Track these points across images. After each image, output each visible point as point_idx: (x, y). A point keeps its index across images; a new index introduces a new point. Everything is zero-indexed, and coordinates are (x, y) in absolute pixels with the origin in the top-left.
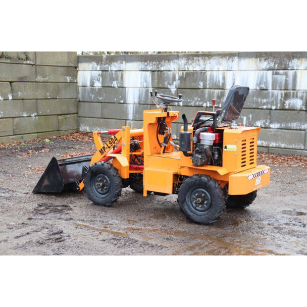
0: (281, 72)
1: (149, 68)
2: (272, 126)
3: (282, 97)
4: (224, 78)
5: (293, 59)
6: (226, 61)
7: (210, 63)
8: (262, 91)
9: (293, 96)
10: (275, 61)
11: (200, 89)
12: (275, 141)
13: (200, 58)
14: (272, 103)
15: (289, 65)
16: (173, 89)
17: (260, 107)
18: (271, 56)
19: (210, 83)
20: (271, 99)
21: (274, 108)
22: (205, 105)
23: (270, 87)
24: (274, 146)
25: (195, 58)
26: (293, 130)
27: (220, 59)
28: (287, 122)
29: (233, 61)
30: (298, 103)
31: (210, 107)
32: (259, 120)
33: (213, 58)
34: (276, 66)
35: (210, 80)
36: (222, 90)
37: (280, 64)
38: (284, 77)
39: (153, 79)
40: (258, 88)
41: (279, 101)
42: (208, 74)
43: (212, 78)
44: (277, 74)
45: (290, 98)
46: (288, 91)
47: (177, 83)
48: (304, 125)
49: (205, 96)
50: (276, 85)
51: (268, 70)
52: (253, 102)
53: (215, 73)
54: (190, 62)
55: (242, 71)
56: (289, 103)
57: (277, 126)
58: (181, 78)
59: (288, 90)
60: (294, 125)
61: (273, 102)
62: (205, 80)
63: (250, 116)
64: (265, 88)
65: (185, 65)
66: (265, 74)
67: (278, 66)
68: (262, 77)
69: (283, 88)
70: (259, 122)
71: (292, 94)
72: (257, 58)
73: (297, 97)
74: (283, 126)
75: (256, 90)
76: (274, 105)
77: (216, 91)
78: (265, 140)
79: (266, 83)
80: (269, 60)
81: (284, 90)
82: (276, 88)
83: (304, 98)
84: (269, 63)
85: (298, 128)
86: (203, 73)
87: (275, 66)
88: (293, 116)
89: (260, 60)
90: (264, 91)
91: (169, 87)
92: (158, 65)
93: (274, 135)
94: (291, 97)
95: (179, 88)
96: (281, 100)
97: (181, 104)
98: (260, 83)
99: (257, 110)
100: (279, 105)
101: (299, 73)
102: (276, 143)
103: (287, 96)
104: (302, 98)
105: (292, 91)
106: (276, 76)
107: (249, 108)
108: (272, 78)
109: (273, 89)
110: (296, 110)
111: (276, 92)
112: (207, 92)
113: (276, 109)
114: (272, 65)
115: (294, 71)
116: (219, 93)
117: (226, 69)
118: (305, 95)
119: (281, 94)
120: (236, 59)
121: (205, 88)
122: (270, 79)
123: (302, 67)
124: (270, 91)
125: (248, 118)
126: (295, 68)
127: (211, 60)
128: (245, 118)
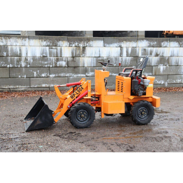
0: (54, 47)
2: (51, 76)
3: (55, 60)
4: (20, 50)
5: (59, 41)
6: (21, 40)
7: (10, 41)
8: (44, 58)
9: (61, 60)
10: (50, 42)
11: (4, 56)
12: (53, 83)
13: (3, 38)
14: (50, 64)
15: (57, 44)
17: (44, 66)
18: (48, 39)
19: (11, 53)
20: (49, 62)
21: (51, 66)
22: (8, 66)
23: (48, 56)
24: (53, 86)
26: (62, 77)
27: (17, 39)
28: (58, 73)
29: (25, 41)
30: (64, 64)
31: (12, 67)
32: (43, 73)
33: (12, 38)
35: (11, 51)
36: (19, 57)
37: (53, 43)
38: (55, 50)
40: (42, 56)
41: (54, 63)
42: (9, 48)
43: (12, 50)
44: (52, 48)
48: (67, 74)
49: (8, 61)
50: (52, 54)
51: (46, 46)
52: (40, 64)
53: (14, 48)
55: (32, 47)
56: (59, 64)
57: (54, 75)
59: (58, 57)
60: (62, 75)
61: (50, 63)
62: (7, 51)
63: (38, 71)
64: (46, 56)
66: (45, 48)
67: (52, 44)
68: (43, 50)
69: (55, 56)
70: (44, 74)
72: (40, 39)
73: (63, 60)
74: (57, 75)
75: (41, 57)
76: (51, 65)
77: (16, 58)
78: (47, 84)
79: (46, 53)
80: (47, 41)
82: (52, 56)
83: (66, 61)
84: (47, 43)
85: (64, 76)
86: (5, 47)
87: (50, 44)
88: (61, 70)
89: (42, 41)
90: (45, 58)
93: (52, 80)
96: (55, 62)
98: (43, 53)
99: (42, 68)
100: (54, 65)
101: (63, 48)
103: (58, 60)
104: (65, 61)
105: (60, 58)
106: (51, 50)
107: (37, 67)
108: (49, 50)
109: (50, 56)
110: (63, 67)
111: (52, 58)
112: (9, 59)
113: (52, 67)
114: (49, 43)
115: (60, 47)
116: (17, 59)
117: (21, 45)
118: (66, 59)
119: (55, 59)
120: (27, 39)
121: (7, 56)
122: (48, 51)
123: (64, 45)
124: (49, 57)
125: (37, 73)
126: (61, 46)
127: (11, 40)
128: (35, 73)
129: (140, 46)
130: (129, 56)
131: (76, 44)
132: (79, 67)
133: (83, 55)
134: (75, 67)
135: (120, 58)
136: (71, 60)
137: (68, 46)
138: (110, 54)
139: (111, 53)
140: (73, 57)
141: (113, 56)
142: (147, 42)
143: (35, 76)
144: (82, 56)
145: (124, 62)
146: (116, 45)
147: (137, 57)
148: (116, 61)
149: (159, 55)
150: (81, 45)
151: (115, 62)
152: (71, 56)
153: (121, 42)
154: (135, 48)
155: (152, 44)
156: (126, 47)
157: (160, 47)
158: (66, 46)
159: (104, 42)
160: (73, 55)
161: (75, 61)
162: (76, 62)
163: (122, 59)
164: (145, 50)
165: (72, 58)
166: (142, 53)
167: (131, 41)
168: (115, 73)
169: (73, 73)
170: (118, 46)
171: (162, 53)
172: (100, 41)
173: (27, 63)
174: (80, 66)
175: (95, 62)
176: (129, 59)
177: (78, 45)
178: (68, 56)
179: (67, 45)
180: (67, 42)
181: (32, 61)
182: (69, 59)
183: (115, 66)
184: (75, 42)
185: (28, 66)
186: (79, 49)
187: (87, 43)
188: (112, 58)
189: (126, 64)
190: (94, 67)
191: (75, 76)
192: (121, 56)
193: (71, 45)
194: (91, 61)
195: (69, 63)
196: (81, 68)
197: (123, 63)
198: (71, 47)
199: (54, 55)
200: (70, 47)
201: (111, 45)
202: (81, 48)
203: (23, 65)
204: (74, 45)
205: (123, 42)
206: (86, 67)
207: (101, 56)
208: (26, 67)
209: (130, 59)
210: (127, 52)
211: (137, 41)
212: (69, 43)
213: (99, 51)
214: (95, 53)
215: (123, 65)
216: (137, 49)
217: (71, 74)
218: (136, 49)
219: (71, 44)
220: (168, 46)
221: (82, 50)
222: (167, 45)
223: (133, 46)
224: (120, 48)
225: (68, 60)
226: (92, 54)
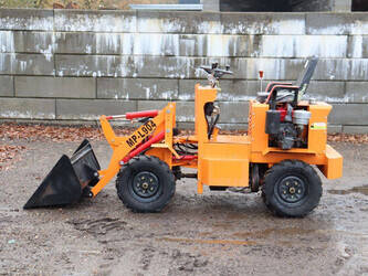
0: (190, 35)
1: (11, 27)
2: (181, 98)
3: (191, 64)
4: (119, 42)
5: (202, 21)
6: (120, 21)
7: (100, 23)
8: (168, 58)
9: (204, 63)
10: (182, 24)
11: (87, 54)
12: (186, 115)
13: (86, 16)
14: (180, 71)
15: (198, 28)
16: (48, 54)
17: (166, 77)
18: (178, 17)
19: (101, 46)
20: (179, 67)
21: (182, 77)
22: (94, 74)
23: (177, 53)
24: (185, 121)
25: (79, 16)
27: (114, 18)
29: (130, 21)
31: (102, 77)
32: (166, 91)
33: (104, 16)
34: (184, 29)
35: (101, 43)
36: (117, 56)
37: (188, 26)
38: (193, 42)
39: (16, 41)
40: (163, 54)
42: (98, 36)
43: (103, 40)
44: (184, 38)
45: (200, 66)
46: (199, 58)
47: (53, 46)
49: (94, 64)
50: (184, 51)
51: (174, 33)
52: (158, 70)
53: (107, 36)
54: (72, 20)
55: (143, 34)
56: (200, 71)
57: (187, 97)
58: (59, 41)
59: (198, 56)
62: (93, 43)
63: (155, 87)
64: (171, 54)
65: (65, 24)
66: (170, 38)
67: (186, 29)
68: (167, 42)
69: (192, 54)
70: (166, 94)
71: (202, 61)
72: (160, 18)
75: (161, 56)
76: (182, 73)
77: (110, 57)
79: (172, 48)
80: (175, 21)
81: (194, 56)
82: (184, 54)
84: (174, 25)
86: (90, 35)
87: (182, 28)
89: (164, 22)
90: (171, 58)
91: (42, 51)
92: (23, 23)
93: (184, 108)
95: (55, 54)
96: (190, 68)
97: (61, 74)
98: (166, 48)
99: (162, 80)
100: (188, 74)
101: (209, 36)
103: (197, 64)
105: (202, 58)
106: (184, 41)
107: (152, 78)
108: (179, 42)
109: (180, 55)
111: (184, 58)
112: (97, 59)
113: (185, 79)
114: (179, 27)
115: (204, 35)
116: (113, 59)
117: (121, 31)
119: (191, 61)
120: (134, 18)
121: (93, 53)
122: (176, 43)
123: (213, 31)
124: (178, 57)
125: (152, 90)
126: (205, 32)
127: (102, 20)
128: (148, 90)
131: (241, 28)
132: (245, 80)
133: (256, 52)
134: (235, 80)
135: (346, 61)
137: (222, 32)
140: (232, 57)
141: (327, 55)
143: (148, 96)
144: (252, 55)
145: (355, 70)
146: (336, 29)
148: (335, 67)
150: (252, 31)
151: (332, 69)
152: (228, 55)
153: (350, 23)
156: (363, 35)
158: (217, 33)
159: (307, 25)
160: (232, 54)
161: (237, 67)
162: (239, 68)
163: (350, 63)
165: (229, 59)
169: (230, 93)
170: (341, 33)
172: (297, 21)
173: (132, 68)
174: (248, 77)
175: (283, 68)
177: (243, 30)
178: (220, 54)
179: (219, 29)
180: (220, 23)
181: (142, 64)
182: (222, 60)
183: (334, 80)
184: (238, 25)
185: (135, 75)
186: (247, 40)
187: (265, 25)
188: (325, 61)
189: (362, 74)
190: (280, 80)
191: (236, 99)
192: (347, 57)
193: (228, 31)
194: (272, 66)
196: (249, 82)
197: (353, 74)
198: (229, 34)
199: (189, 52)
200: (225, 36)
201: (324, 31)
202: (252, 37)
203: (124, 72)
204: (234, 31)
205: (354, 23)
207: (298, 56)
208: (130, 77)
210: (365, 47)
212: (223, 27)
213: (294, 45)
214: (284, 48)
215: (354, 78)
217: (227, 95)
219: (228, 28)
221: (252, 42)
224: (346, 37)
226: (276, 50)
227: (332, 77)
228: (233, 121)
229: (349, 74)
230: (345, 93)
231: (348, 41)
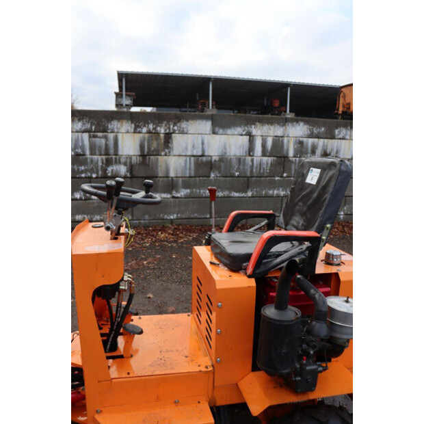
0: (100, 134)
3: (103, 163)
5: (112, 120)
8: (78, 157)
9: (116, 162)
10: (92, 122)
14: (92, 171)
15: (108, 127)
17: (78, 176)
18: (87, 116)
20: (90, 166)
21: (94, 176)
23: (88, 152)
30: (123, 170)
32: (77, 190)
34: (93, 127)
37: (98, 125)
38: (103, 141)
40: (73, 153)
41: (99, 168)
44: (95, 136)
45: (112, 164)
46: (110, 157)
50: (95, 150)
51: (83, 132)
56: (112, 170)
59: (109, 155)
61: (92, 169)
64: (82, 153)
66: (80, 137)
67: (95, 128)
68: (77, 141)
69: (103, 153)
70: (78, 193)
71: (114, 160)
78: (87, 214)
79: (83, 147)
80: (84, 120)
81: (105, 155)
82: (95, 153)
83: (128, 164)
84: (84, 124)
87: (91, 127)
89: (73, 120)
90: (81, 157)
93: (98, 207)
94: (114, 163)
96: (102, 167)
98: (76, 148)
100: (100, 172)
101: (120, 136)
102: (101, 216)
103: (109, 162)
104: (125, 164)
105: (114, 157)
106: (94, 139)
108: (89, 141)
109: (91, 154)
111: (96, 157)
113: (97, 178)
114: (88, 126)
115: (114, 134)
118: (128, 160)
119: (102, 159)
122: (86, 142)
123: (123, 130)
124: (89, 156)
126: (116, 131)
129: (291, 135)
130: (268, 154)
131: (151, 126)
132: (157, 177)
133: (167, 151)
135: (249, 159)
136: (138, 162)
137: (132, 130)
138: (225, 149)
139: (228, 147)
140: (143, 156)
141: (232, 154)
142: (306, 126)
144: (163, 154)
145: (257, 168)
146: (239, 130)
147: (284, 157)
148: (239, 165)
149: (329, 155)
150: (162, 130)
151: (236, 167)
152: (139, 154)
153: (251, 125)
154: (281, 139)
155: (315, 131)
156: (262, 136)
157: (331, 139)
158: (128, 132)
159: (214, 125)
160: (144, 152)
161: (148, 165)
162: (151, 165)
163: (252, 161)
164: (301, 143)
165: (141, 158)
166: (295, 149)
167: (272, 123)
168: (236, 192)
170: (244, 133)
171: (335, 151)
172: (204, 121)
174: (160, 175)
175: (193, 166)
176: (267, 160)
177: (154, 129)
178: (131, 153)
179: (129, 128)
180: (130, 122)
182: (134, 159)
183: (238, 177)
184: (148, 124)
186: (158, 138)
187: (175, 124)
188: (231, 159)
189: (262, 171)
190: (190, 177)
192: (250, 155)
193: (138, 130)
194: (183, 164)
195: (133, 168)
196: (161, 179)
197: (254, 170)
198: (140, 132)
199: (100, 151)
200: (136, 134)
201: (229, 131)
202: (162, 135)
204: (145, 130)
205: (254, 124)
206: (172, 178)
207: (206, 154)
209: (269, 162)
210: (264, 146)
211: (284, 125)
212: (133, 125)
213: (203, 144)
214: (193, 146)
215: (255, 175)
216: (285, 140)
218: (283, 142)
219: (139, 127)
220: (348, 137)
221: (162, 141)
222: (346, 135)
223: (276, 134)
224: (248, 137)
225: (131, 162)
226: (186, 148)
227: (237, 174)
228: (147, 217)
229: (252, 171)
230: (248, 188)
231: (250, 140)
